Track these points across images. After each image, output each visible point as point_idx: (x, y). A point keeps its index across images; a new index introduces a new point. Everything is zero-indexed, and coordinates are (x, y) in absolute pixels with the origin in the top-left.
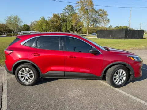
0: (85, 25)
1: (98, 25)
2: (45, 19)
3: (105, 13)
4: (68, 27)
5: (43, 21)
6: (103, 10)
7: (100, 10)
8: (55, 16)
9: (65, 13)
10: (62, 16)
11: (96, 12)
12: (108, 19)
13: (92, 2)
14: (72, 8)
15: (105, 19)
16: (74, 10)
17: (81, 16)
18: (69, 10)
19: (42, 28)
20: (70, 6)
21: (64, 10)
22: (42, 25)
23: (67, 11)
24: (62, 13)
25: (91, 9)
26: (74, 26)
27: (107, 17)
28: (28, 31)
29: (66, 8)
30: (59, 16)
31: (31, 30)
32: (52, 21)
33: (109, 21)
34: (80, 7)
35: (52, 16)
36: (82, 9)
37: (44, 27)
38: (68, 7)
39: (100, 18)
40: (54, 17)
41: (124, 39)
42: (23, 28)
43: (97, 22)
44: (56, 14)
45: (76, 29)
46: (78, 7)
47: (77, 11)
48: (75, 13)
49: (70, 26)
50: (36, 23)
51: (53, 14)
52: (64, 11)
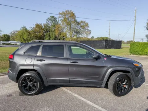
0: (68, 35)
1: (80, 36)
2: (27, 29)
3: (87, 25)
4: (51, 37)
5: (24, 31)
6: (85, 22)
7: (82, 22)
8: (38, 26)
9: (48, 23)
10: (45, 26)
11: (78, 23)
12: (90, 30)
14: (55, 19)
15: (86, 31)
17: (64, 27)
18: (52, 21)
19: (24, 38)
20: (52, 17)
22: (23, 35)
23: (50, 21)
24: (45, 23)
25: (73, 21)
26: (57, 36)
27: (89, 28)
28: (8, 41)
29: (48, 18)
30: (42, 26)
31: (11, 40)
32: (34, 31)
33: (90, 32)
34: (62, 18)
35: (35, 26)
36: (65, 20)
37: (26, 37)
38: (51, 18)
39: (82, 30)
40: (36, 27)
41: (105, 49)
42: (2, 38)
43: (80, 33)
44: (39, 24)
46: (60, 18)
47: (60, 22)
48: (58, 24)
49: (54, 36)
50: (17, 33)
51: (36, 24)
52: (47, 21)
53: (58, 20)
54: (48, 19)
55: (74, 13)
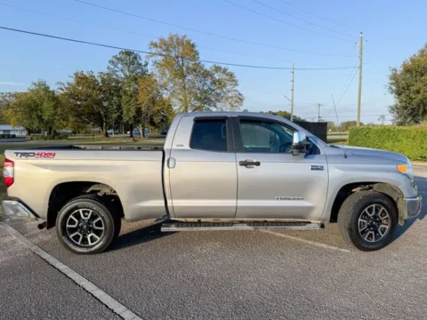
0: (177, 107)
1: (214, 109)
2: (51, 89)
4: (125, 112)
5: (42, 93)
6: (225, 70)
8: (81, 79)
9: (114, 72)
10: (103, 81)
11: (206, 74)
12: (240, 94)
13: (193, 46)
14: (135, 58)
15: (230, 94)
16: (140, 65)
17: (166, 84)
18: (126, 64)
19: (40, 117)
20: (128, 53)
21: (112, 62)
22: (37, 105)
23: (120, 66)
24: (105, 71)
25: (191, 65)
26: (143, 109)
27: (236, 88)
29: (115, 57)
30: (96, 81)
32: (73, 95)
33: (241, 100)
34: (160, 58)
35: (72, 81)
36: (167, 63)
37: (47, 113)
38: (123, 57)
39: (218, 91)
40: (78, 83)
43: (210, 100)
44: (85, 73)
45: (152, 119)
46: (153, 58)
47: (150, 69)
48: (144, 73)
49: (133, 110)
50: (12, 99)
51: (76, 74)
52: (112, 67)
53: (143, 64)
54: (115, 60)
55: (192, 42)
